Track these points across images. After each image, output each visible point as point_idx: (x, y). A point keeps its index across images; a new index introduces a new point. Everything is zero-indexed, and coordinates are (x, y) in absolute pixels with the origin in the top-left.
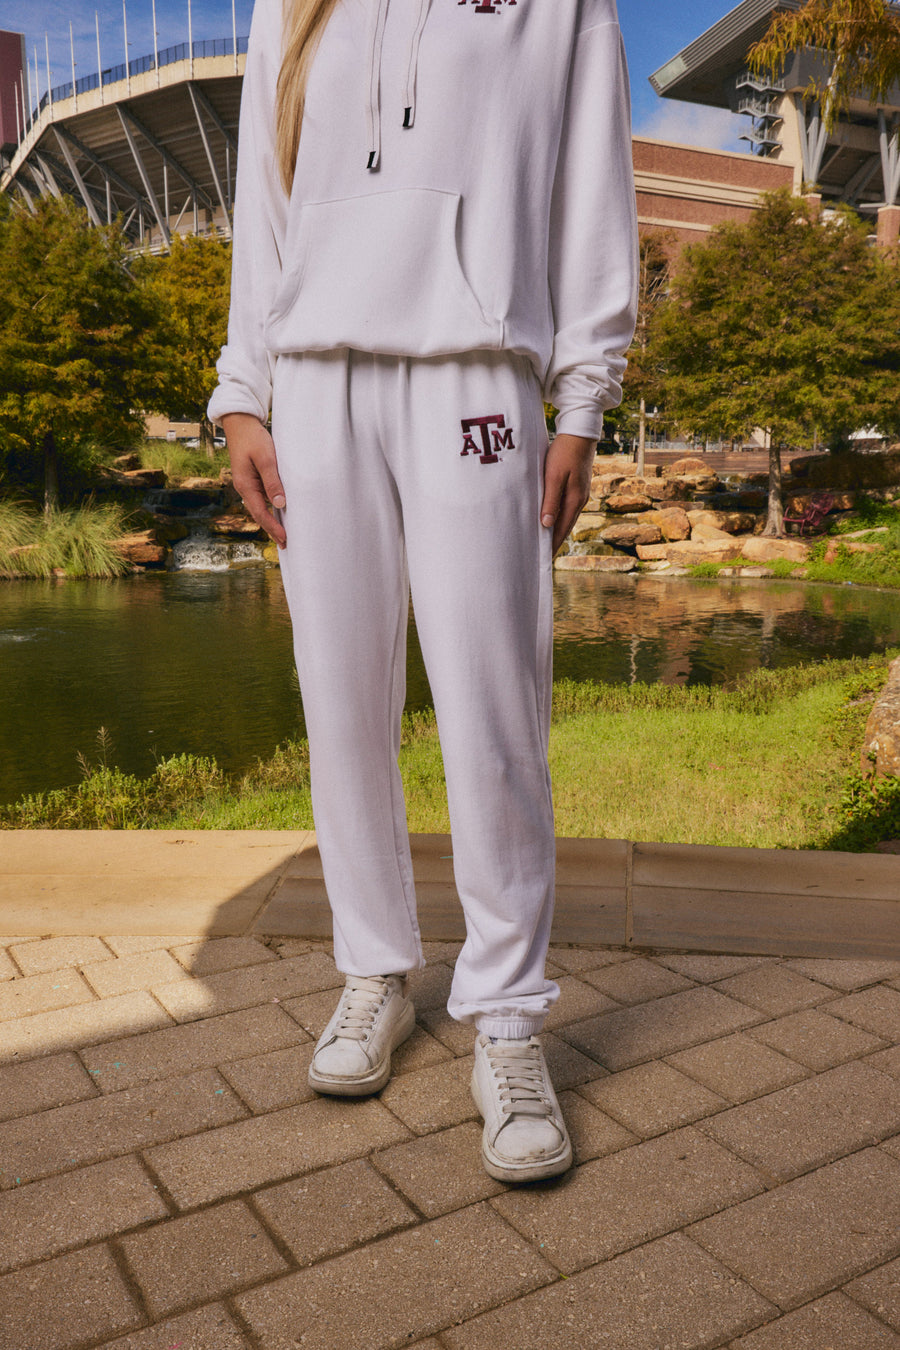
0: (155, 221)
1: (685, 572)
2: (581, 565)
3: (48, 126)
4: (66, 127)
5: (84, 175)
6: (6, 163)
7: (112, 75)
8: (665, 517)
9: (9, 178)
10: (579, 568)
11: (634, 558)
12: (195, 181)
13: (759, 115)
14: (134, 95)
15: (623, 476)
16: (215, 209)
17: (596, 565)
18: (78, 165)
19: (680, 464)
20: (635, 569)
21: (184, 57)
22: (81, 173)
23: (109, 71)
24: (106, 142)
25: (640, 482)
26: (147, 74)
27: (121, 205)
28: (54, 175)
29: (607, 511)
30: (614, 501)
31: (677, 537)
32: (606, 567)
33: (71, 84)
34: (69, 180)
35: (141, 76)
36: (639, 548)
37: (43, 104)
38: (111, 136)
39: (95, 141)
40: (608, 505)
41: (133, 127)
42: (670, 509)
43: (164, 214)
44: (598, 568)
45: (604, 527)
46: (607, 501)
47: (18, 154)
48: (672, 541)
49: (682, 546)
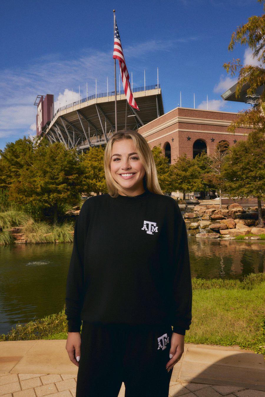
0: (86, 139)
1: (234, 238)
2: (204, 236)
3: (59, 117)
4: (63, 117)
5: (68, 128)
6: (48, 126)
7: (75, 104)
8: (227, 222)
9: (48, 130)
10: (203, 237)
11: (219, 234)
12: (96, 128)
13: (253, 104)
14: (81, 108)
15: (216, 209)
16: (102, 135)
17: (208, 236)
18: (66, 126)
19: (232, 205)
20: (219, 237)
21: (95, 98)
22: (67, 128)
23: (75, 102)
24: (73, 120)
25: (221, 211)
26: (85, 103)
27: (77, 136)
28: (60, 129)
29: (211, 220)
30: (213, 216)
31: (232, 227)
32: (211, 237)
34: (64, 130)
35: (83, 103)
36: (221, 231)
37: (58, 111)
38: (75, 118)
39: (72, 119)
40: (211, 218)
41: (81, 116)
42: (229, 219)
43: (88, 137)
44: (208, 237)
45: (210, 224)
46: (211, 217)
47: (51, 124)
48: (231, 228)
49: (233, 230)
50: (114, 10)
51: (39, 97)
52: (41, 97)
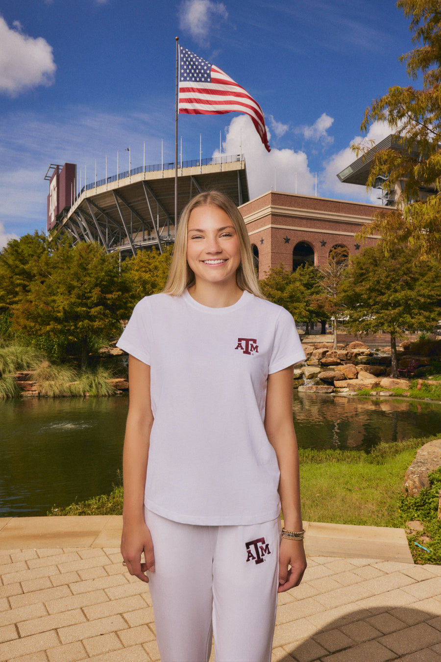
0: (126, 236)
1: (355, 393)
2: (310, 390)
3: (84, 199)
4: (91, 199)
6: (66, 214)
7: (110, 179)
8: (345, 369)
9: (67, 220)
10: (308, 391)
11: (333, 387)
12: (143, 219)
13: (385, 189)
14: (120, 187)
15: (328, 350)
16: (152, 231)
17: (316, 390)
18: (95, 214)
19: (352, 344)
20: (333, 392)
21: (141, 172)
22: (96, 218)
23: (110, 178)
24: (107, 205)
25: (335, 352)
26: (126, 178)
27: (112, 230)
28: (85, 218)
29: (321, 365)
30: (323, 360)
31: (352, 377)
32: (321, 391)
33: (94, 183)
34: (91, 220)
35: (123, 179)
36: (337, 383)
37: (82, 191)
38: (109, 203)
39: (104, 204)
40: (321, 362)
41: (119, 198)
42: (348, 365)
43: (130, 233)
45: (320, 372)
46: (321, 360)
47: (71, 210)
48: (350, 379)
49: (353, 382)
50: (176, 38)
51: (52, 166)
52: (55, 167)
